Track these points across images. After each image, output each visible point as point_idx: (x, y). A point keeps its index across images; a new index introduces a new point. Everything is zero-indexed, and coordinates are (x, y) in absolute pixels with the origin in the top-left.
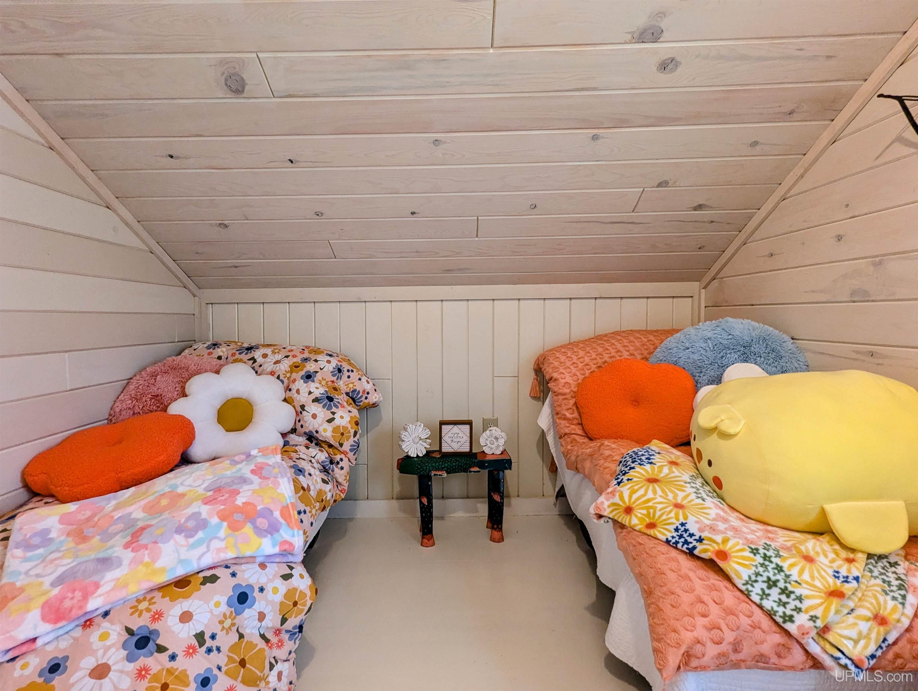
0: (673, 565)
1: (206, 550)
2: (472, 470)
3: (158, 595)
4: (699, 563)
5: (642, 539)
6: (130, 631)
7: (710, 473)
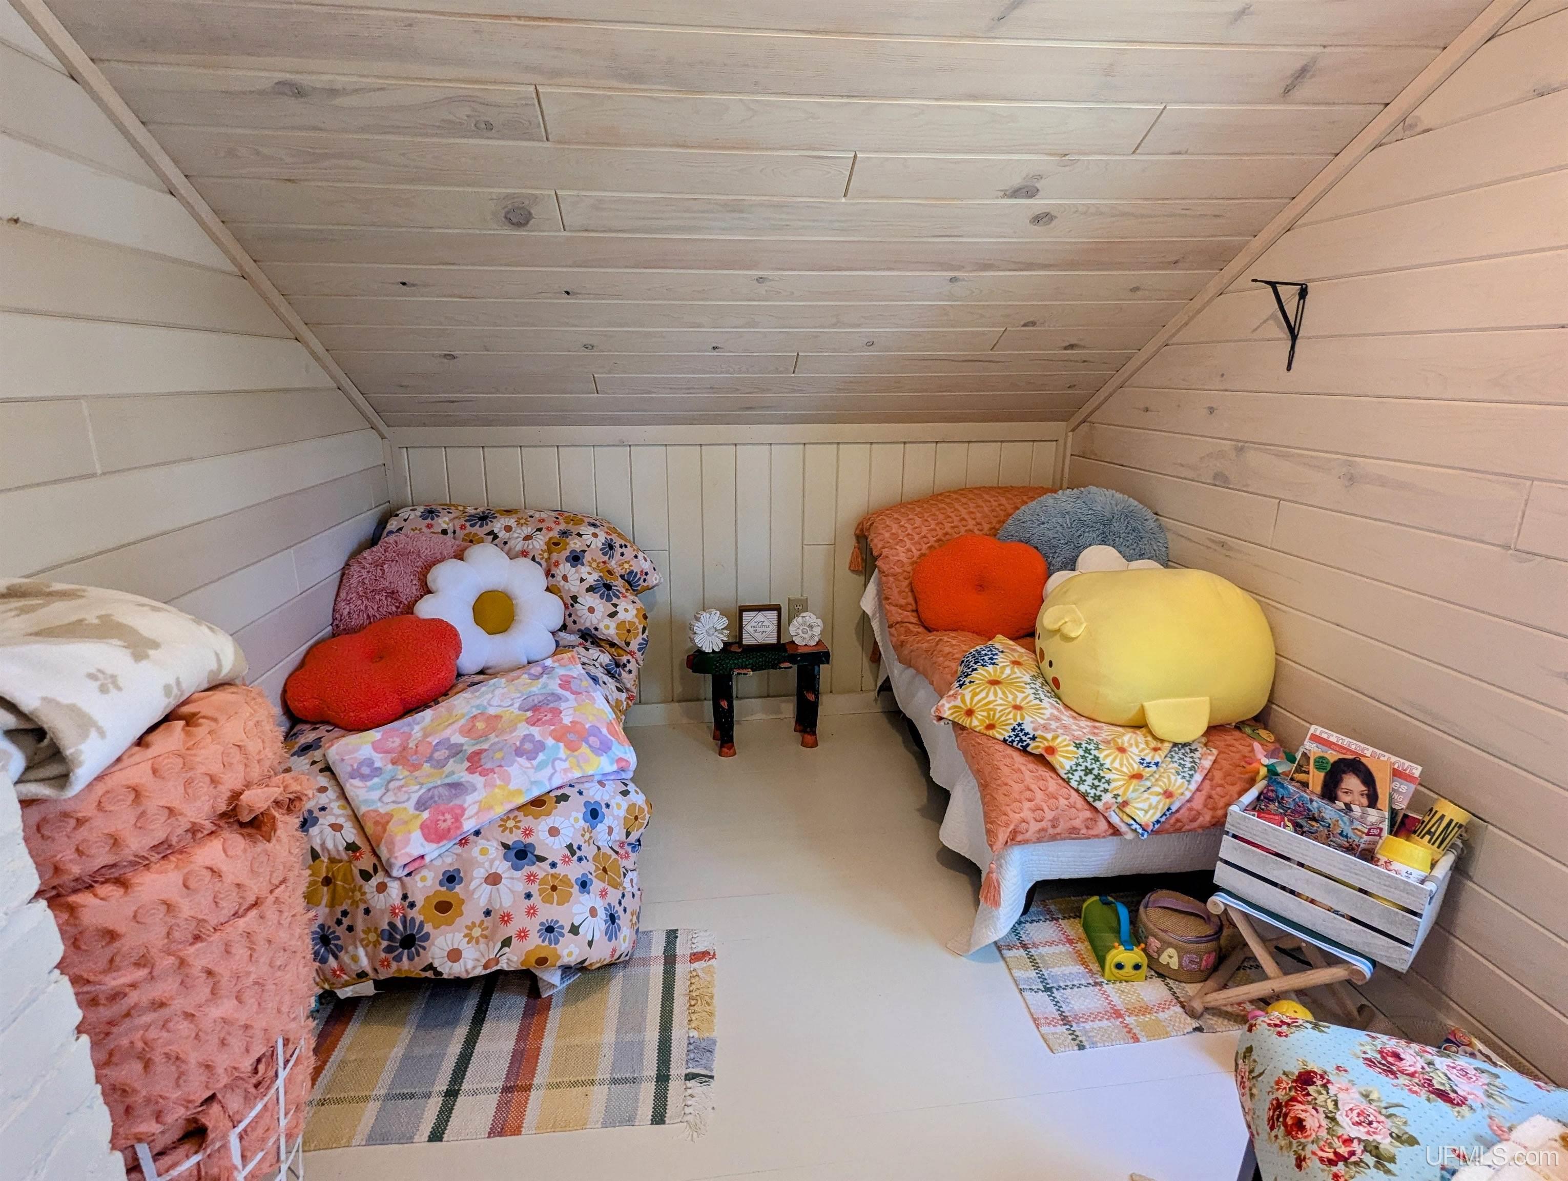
0: (1008, 761)
1: (552, 771)
2: (782, 665)
3: (520, 815)
4: (1031, 758)
5: (983, 740)
6: (505, 846)
7: (1050, 673)
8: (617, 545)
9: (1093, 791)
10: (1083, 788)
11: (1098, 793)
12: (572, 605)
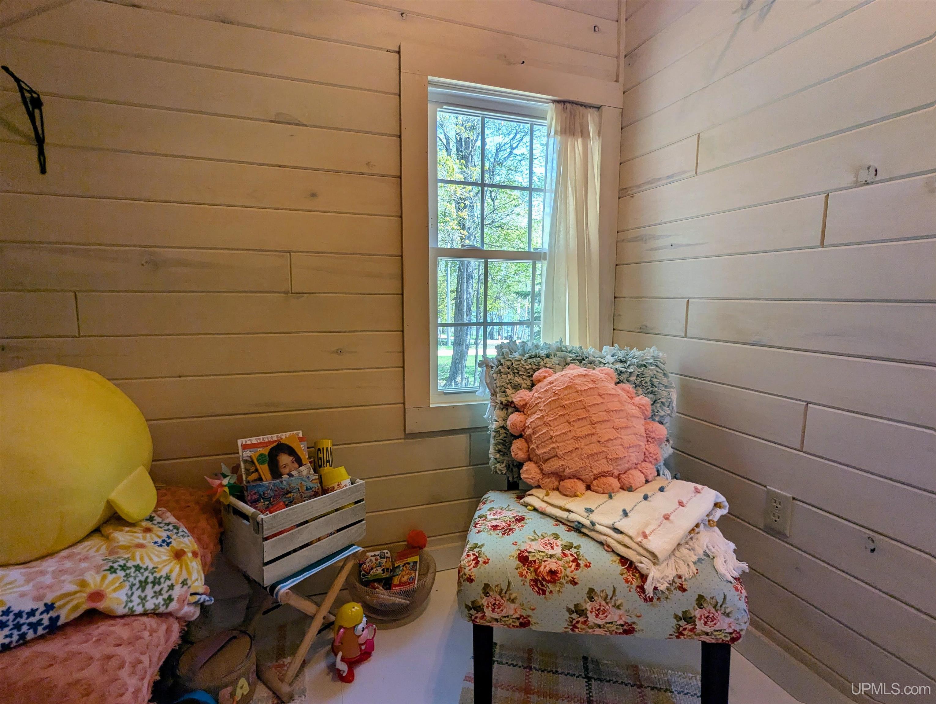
0: (42, 661)
9: (160, 599)
11: (166, 596)
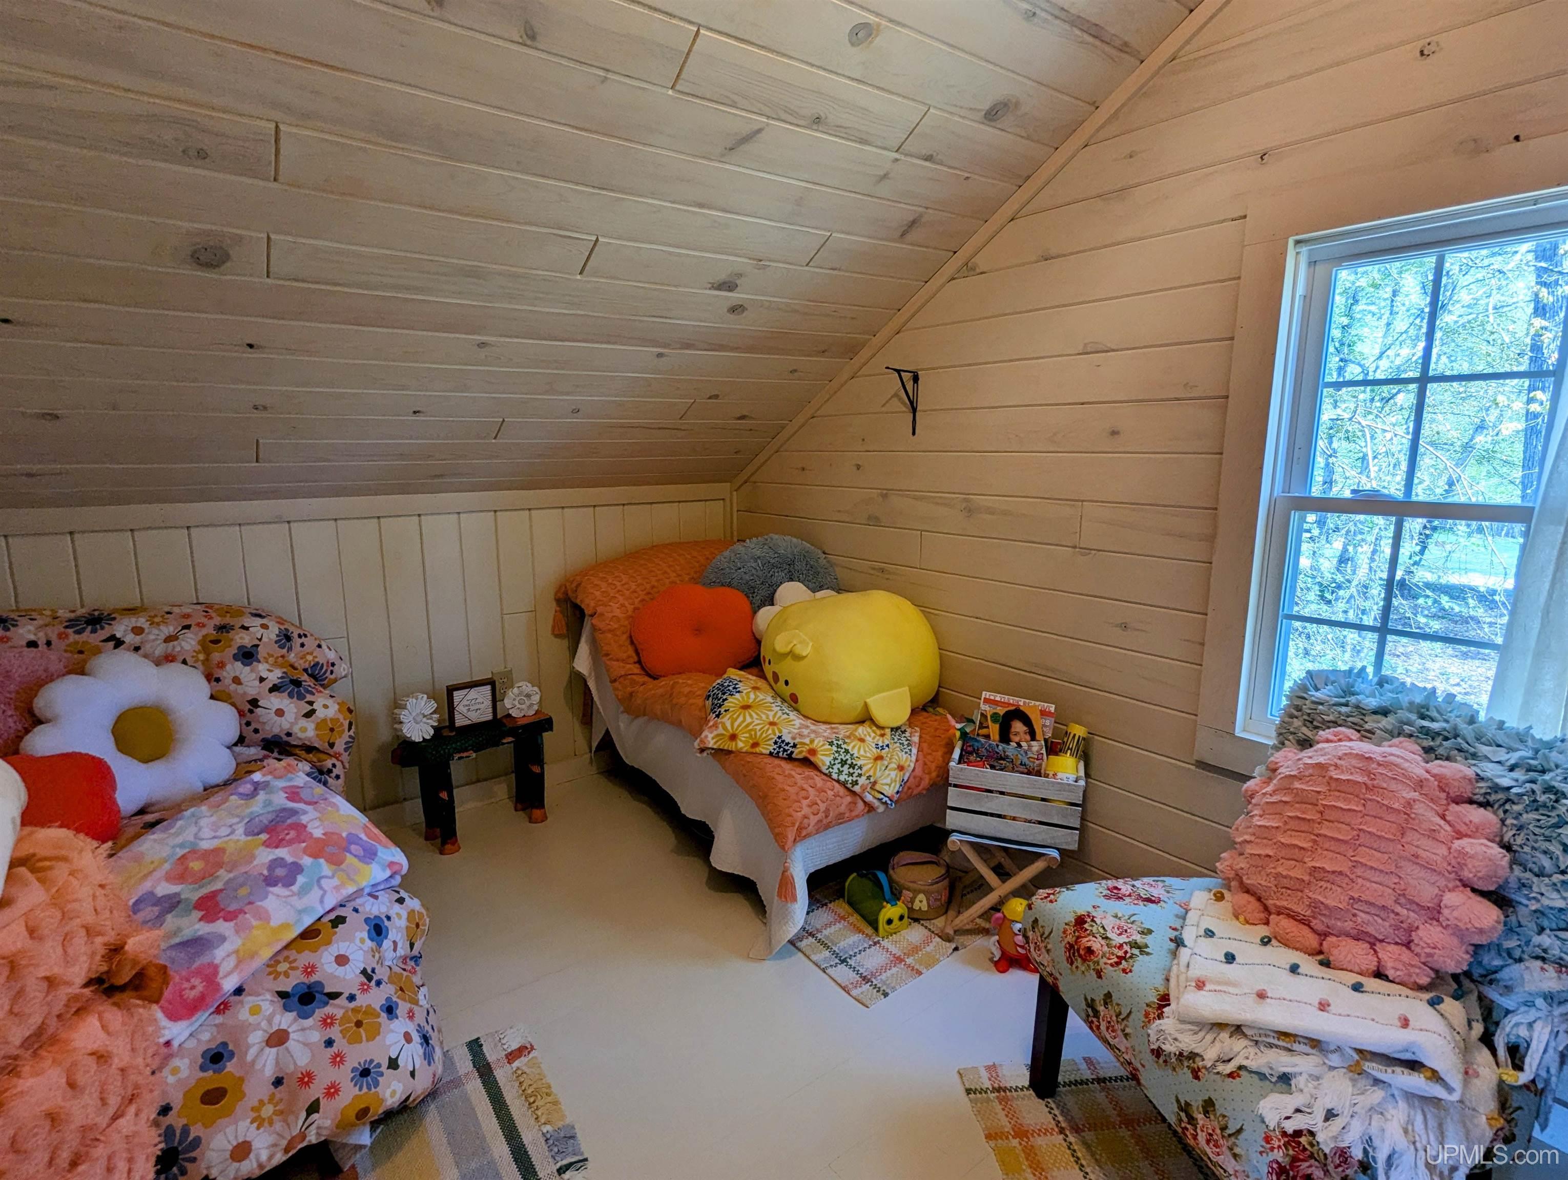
1: (321, 892)
2: (505, 741)
3: (293, 954)
4: (796, 763)
5: (749, 758)
6: (283, 995)
7: (787, 691)
8: (295, 635)
9: (850, 778)
10: (842, 778)
11: (855, 779)
12: (251, 711)
